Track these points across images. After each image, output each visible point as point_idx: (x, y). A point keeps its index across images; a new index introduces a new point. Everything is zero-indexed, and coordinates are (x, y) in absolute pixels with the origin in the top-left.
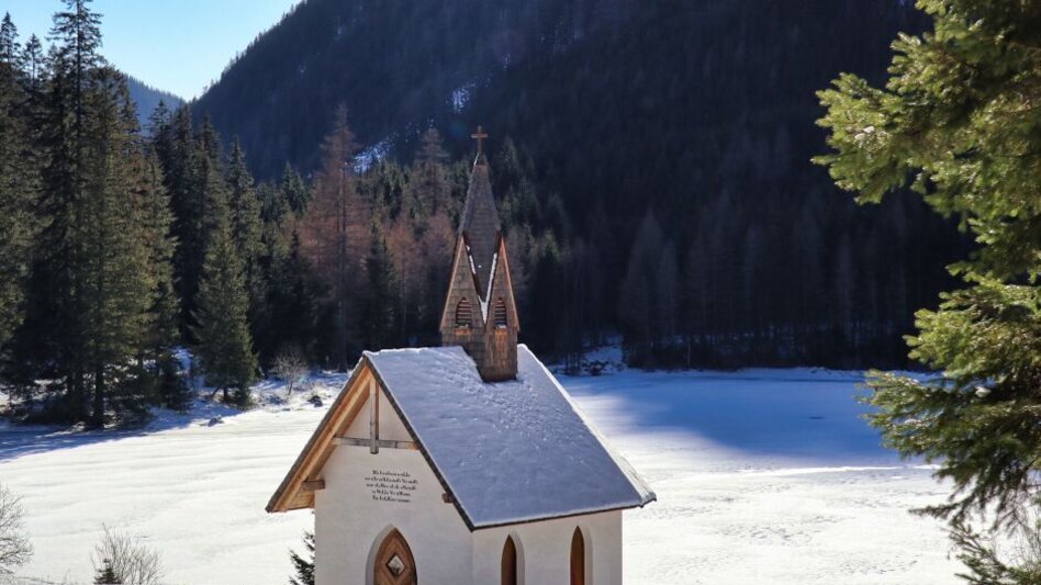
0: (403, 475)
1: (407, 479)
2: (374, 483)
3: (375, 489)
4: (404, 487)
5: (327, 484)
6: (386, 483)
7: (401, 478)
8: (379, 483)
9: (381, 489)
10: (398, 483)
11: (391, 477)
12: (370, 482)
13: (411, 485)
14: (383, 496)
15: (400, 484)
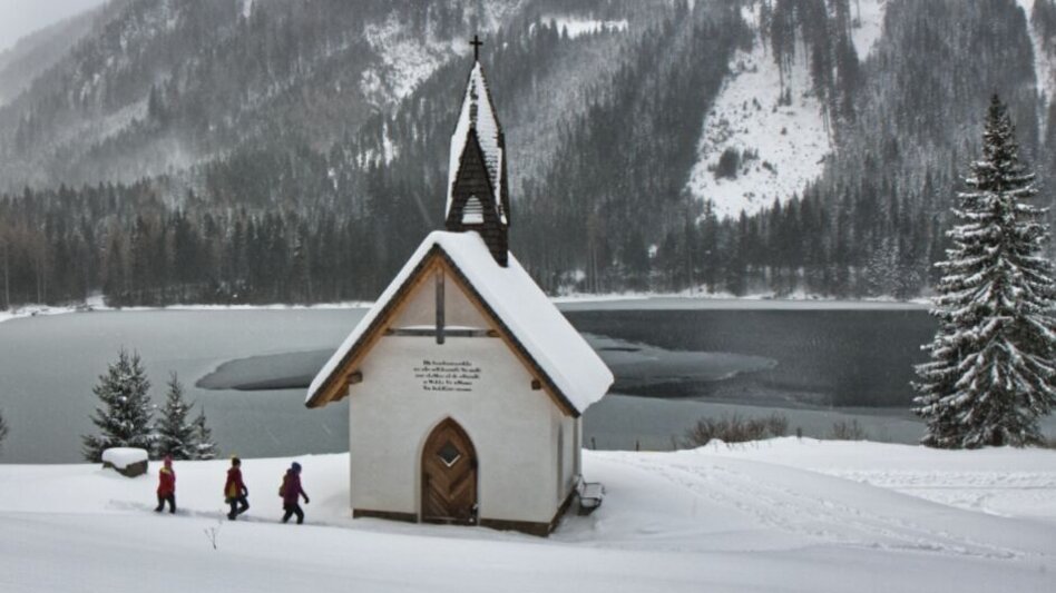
0: (463, 364)
1: (468, 368)
2: (425, 373)
3: (427, 379)
4: (464, 376)
5: (364, 378)
6: (440, 373)
7: (460, 367)
8: (432, 373)
9: (434, 379)
10: (456, 373)
11: (446, 367)
12: (420, 373)
13: (473, 374)
14: (437, 386)
15: (460, 373)
